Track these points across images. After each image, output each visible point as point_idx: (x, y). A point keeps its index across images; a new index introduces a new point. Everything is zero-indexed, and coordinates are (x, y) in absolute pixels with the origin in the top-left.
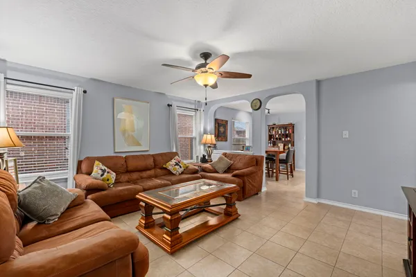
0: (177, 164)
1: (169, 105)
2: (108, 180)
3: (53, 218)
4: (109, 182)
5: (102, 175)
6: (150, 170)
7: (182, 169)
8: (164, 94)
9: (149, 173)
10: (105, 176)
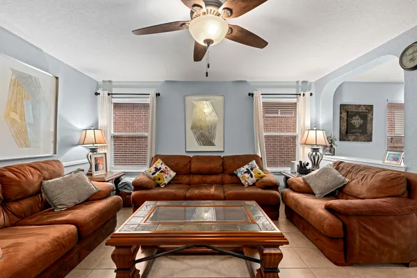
0: (248, 172)
1: (250, 94)
2: (159, 179)
3: (62, 207)
4: (160, 181)
5: (153, 174)
6: (216, 174)
7: (254, 179)
8: (245, 82)
9: (214, 178)
10: (156, 175)
